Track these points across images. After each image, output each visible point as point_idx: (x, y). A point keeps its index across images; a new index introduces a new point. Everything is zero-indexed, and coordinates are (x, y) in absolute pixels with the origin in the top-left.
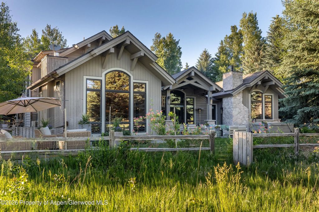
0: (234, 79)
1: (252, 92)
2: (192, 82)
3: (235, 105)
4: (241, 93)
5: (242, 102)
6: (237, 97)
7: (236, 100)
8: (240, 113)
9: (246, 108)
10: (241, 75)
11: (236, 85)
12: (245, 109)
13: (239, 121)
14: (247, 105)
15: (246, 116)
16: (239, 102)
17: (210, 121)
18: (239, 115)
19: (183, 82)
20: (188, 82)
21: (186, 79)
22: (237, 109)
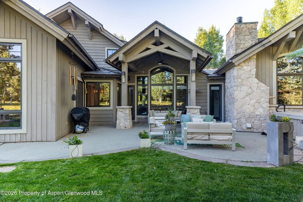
0: (238, 36)
1: (278, 59)
2: (161, 49)
3: (240, 80)
4: (252, 60)
5: (254, 76)
6: (245, 67)
7: (241, 72)
8: (249, 94)
9: (264, 85)
10: (254, 27)
11: (242, 46)
12: (262, 88)
13: (248, 109)
14: (267, 81)
15: (264, 99)
16: (248, 76)
17: (190, 108)
18: (247, 99)
19: (148, 49)
20: (154, 49)
21: (152, 44)
22: (245, 89)
